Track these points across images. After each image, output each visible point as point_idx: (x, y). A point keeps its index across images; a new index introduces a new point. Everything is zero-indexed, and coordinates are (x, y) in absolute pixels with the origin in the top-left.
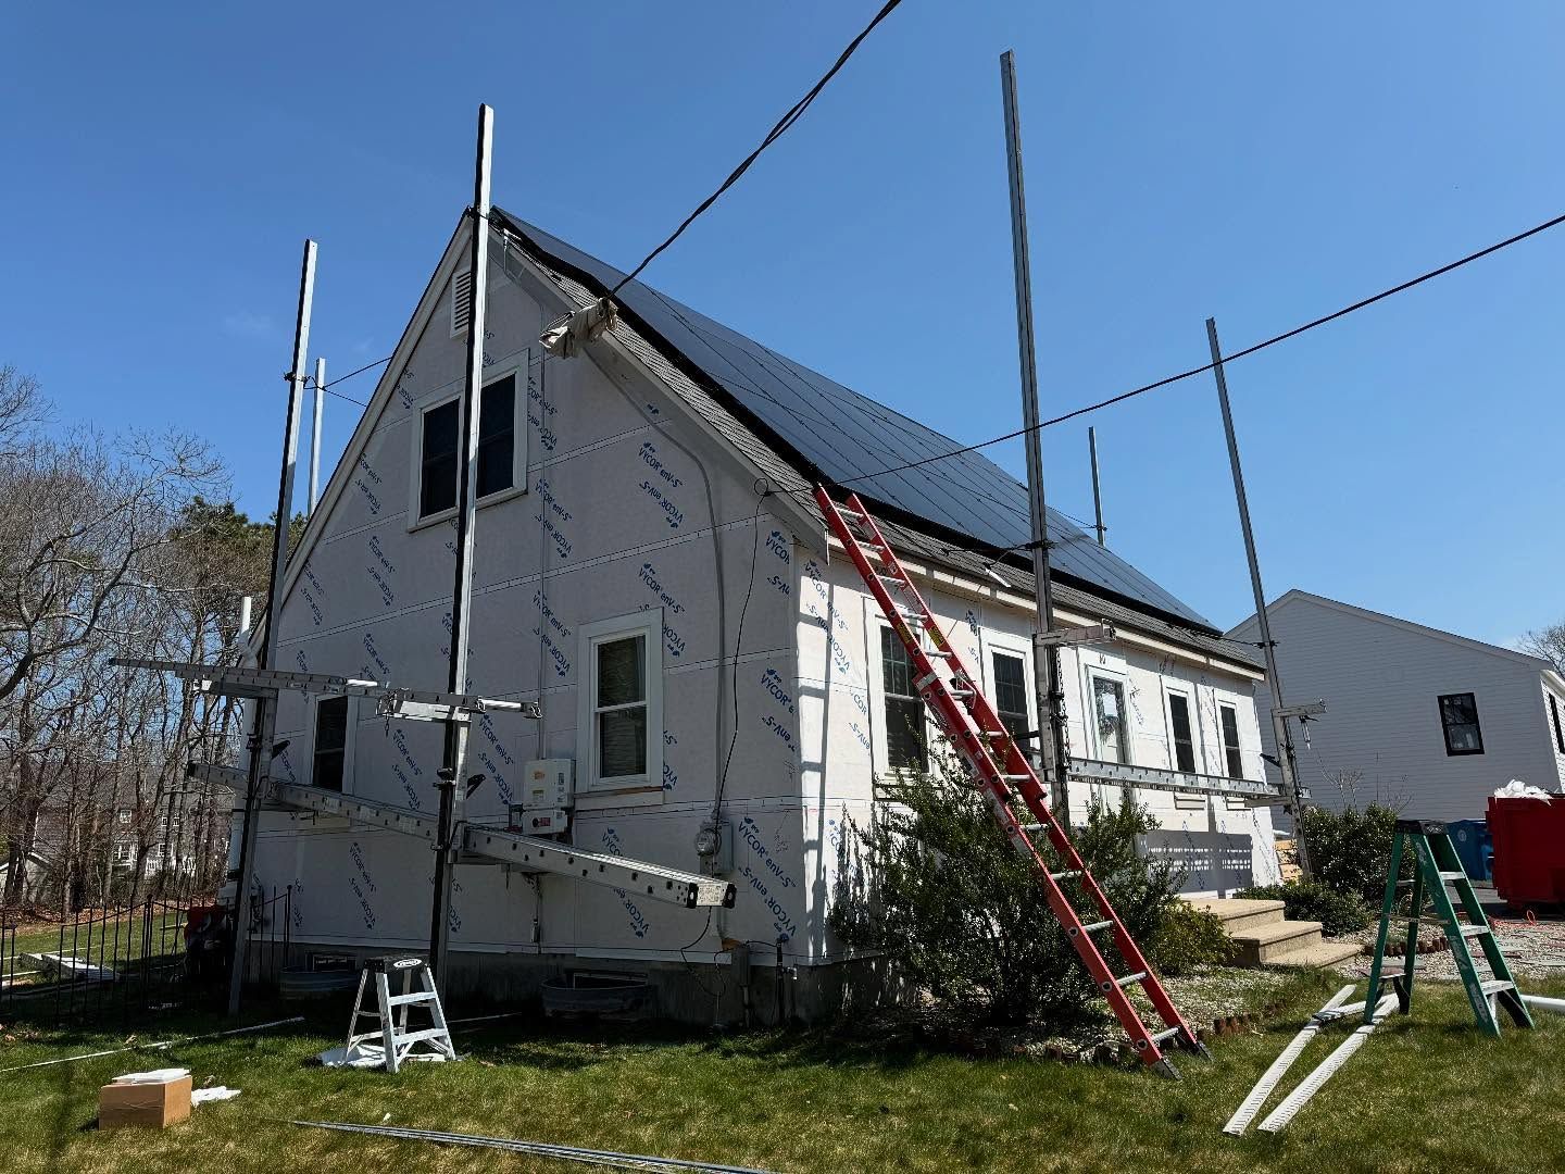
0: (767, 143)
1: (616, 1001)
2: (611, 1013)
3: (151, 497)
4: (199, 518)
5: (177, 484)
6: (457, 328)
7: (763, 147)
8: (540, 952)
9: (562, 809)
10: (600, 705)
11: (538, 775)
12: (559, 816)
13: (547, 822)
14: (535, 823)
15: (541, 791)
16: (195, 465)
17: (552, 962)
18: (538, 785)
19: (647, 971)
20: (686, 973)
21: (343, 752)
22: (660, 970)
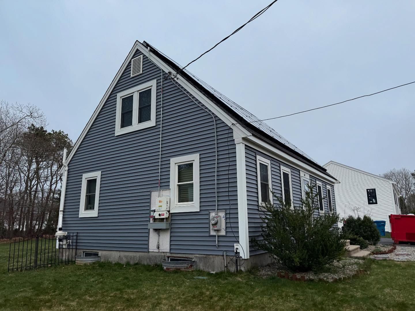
0: (249, 22)
1: (185, 265)
2: (184, 269)
3: (22, 123)
4: (33, 130)
5: (29, 120)
6: (133, 75)
7: (248, 23)
8: (159, 251)
9: (167, 211)
10: (179, 182)
11: (160, 202)
12: (167, 213)
13: (163, 215)
14: (160, 215)
15: (161, 206)
16: (35, 115)
17: (163, 254)
18: (160, 204)
19: (193, 257)
20: (206, 257)
21: (95, 194)
22: (198, 257)
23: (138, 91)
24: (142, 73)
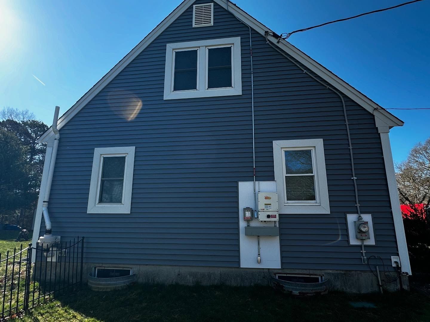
6: (196, 24)
10: (287, 173)
11: (267, 198)
12: (278, 214)
13: (274, 216)
14: (269, 216)
15: (270, 204)
18: (268, 201)
19: (323, 274)
20: (345, 274)
21: (123, 180)
22: (331, 273)
23: (206, 46)
24: (213, 25)
